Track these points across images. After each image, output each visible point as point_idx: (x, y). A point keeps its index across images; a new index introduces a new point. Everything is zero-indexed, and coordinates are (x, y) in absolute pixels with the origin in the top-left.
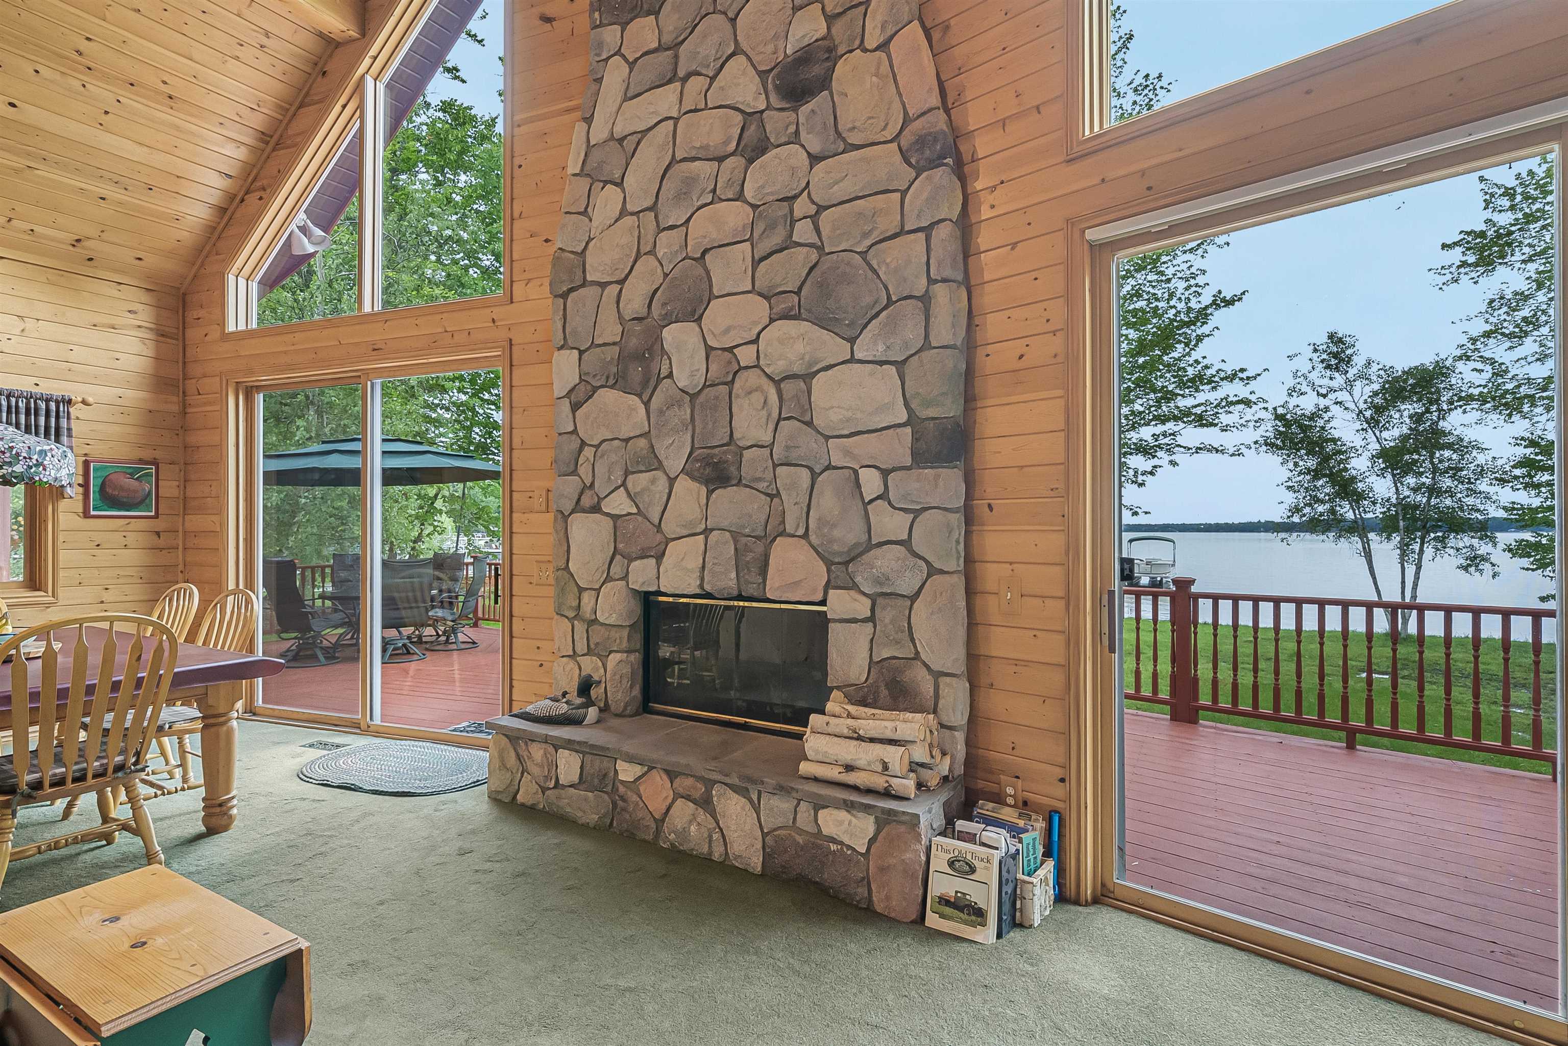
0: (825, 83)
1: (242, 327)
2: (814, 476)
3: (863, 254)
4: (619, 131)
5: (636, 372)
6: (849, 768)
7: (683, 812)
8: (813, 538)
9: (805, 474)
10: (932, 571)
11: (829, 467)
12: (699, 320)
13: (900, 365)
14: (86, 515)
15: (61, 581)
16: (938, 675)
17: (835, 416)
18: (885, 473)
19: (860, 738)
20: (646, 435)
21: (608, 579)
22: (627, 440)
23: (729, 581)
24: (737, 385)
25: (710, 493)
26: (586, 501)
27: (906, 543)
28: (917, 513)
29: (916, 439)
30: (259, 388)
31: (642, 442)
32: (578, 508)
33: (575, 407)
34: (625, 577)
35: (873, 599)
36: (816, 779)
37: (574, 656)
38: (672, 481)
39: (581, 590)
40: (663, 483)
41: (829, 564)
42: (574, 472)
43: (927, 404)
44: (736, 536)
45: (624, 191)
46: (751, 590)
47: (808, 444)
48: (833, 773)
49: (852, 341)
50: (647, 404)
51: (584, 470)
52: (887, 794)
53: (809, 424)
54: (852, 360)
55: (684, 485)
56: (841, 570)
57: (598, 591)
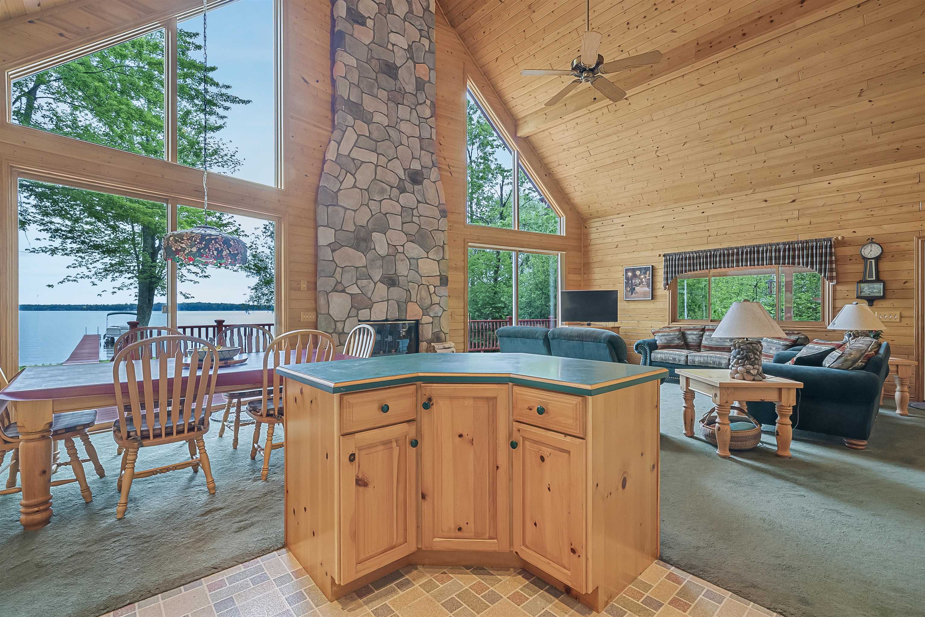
0: (421, 183)
2: (419, 286)
3: (430, 232)
4: (352, 156)
5: (363, 245)
8: (418, 302)
9: (416, 285)
10: (444, 310)
11: (422, 284)
12: (385, 234)
13: (438, 261)
16: (445, 334)
17: (425, 271)
18: (435, 287)
20: (366, 267)
21: (348, 317)
22: (357, 268)
23: (396, 316)
24: (397, 257)
25: (388, 288)
26: (340, 287)
27: (438, 304)
28: (441, 297)
29: (441, 280)
31: (364, 269)
32: (334, 290)
33: (333, 251)
34: (357, 316)
35: (432, 318)
38: (375, 284)
39: (336, 322)
40: (372, 284)
41: (422, 309)
42: (332, 277)
43: (444, 272)
44: (398, 302)
45: (355, 178)
46: (403, 318)
47: (418, 277)
49: (428, 253)
50: (365, 256)
51: (337, 276)
53: (417, 272)
54: (428, 258)
55: (379, 285)
56: (425, 311)
57: (345, 321)
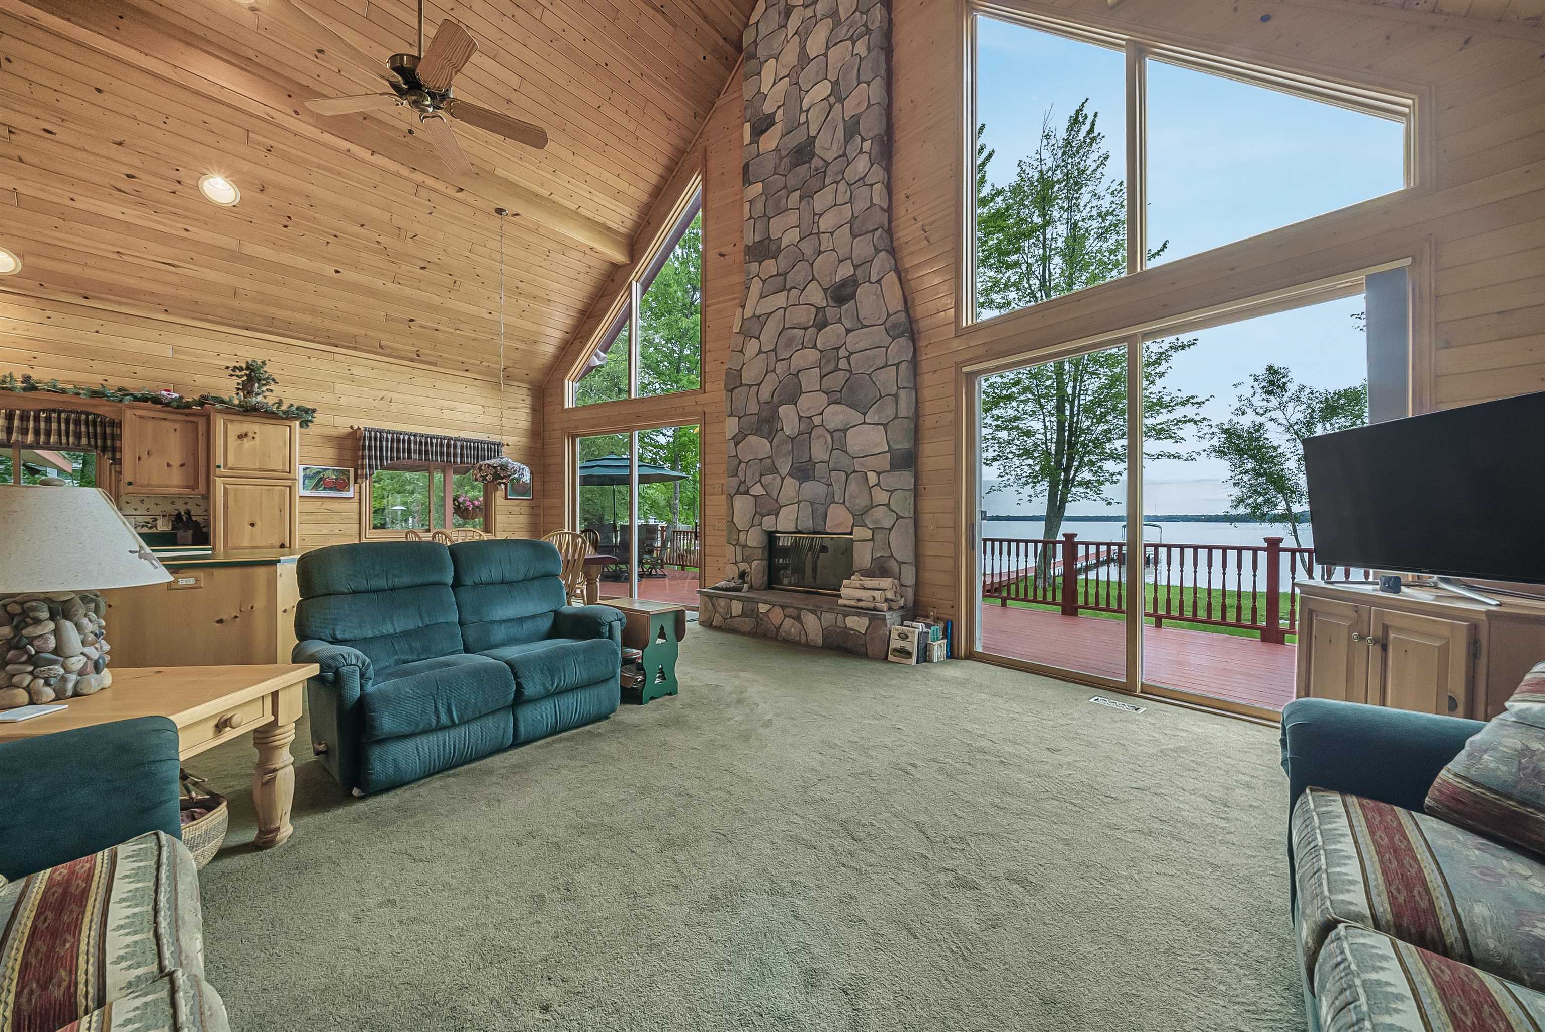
0: (853, 296)
1: (570, 406)
2: (848, 476)
3: (869, 375)
4: (758, 313)
5: (766, 428)
6: (859, 600)
7: (788, 622)
8: (847, 503)
9: (843, 475)
10: (899, 517)
11: (854, 471)
12: (795, 404)
13: (885, 425)
14: (506, 498)
15: (498, 530)
16: (900, 563)
17: (856, 448)
18: (879, 474)
19: (864, 588)
20: (770, 457)
21: (752, 526)
22: (761, 460)
23: (809, 524)
24: (813, 434)
25: (800, 484)
26: (742, 489)
27: (887, 505)
28: (892, 491)
29: (891, 459)
30: (578, 436)
31: (769, 460)
32: (738, 492)
33: (736, 444)
34: (761, 525)
35: (873, 530)
36: (845, 606)
37: (736, 563)
38: (783, 479)
39: (739, 531)
40: (779, 479)
41: (854, 516)
42: (736, 475)
43: (897, 443)
44: (812, 504)
45: (760, 342)
46: (820, 529)
47: (844, 461)
48: (853, 603)
49: (864, 414)
50: (771, 443)
51: (740, 474)
52: (874, 609)
53: (846, 452)
54: (864, 423)
55: (788, 480)
56: (859, 519)
57: (748, 531)
